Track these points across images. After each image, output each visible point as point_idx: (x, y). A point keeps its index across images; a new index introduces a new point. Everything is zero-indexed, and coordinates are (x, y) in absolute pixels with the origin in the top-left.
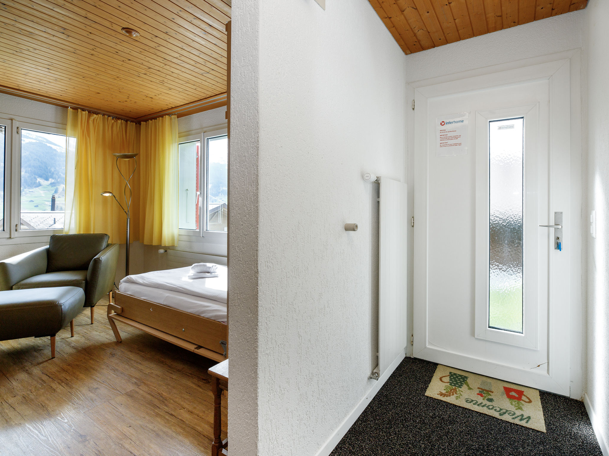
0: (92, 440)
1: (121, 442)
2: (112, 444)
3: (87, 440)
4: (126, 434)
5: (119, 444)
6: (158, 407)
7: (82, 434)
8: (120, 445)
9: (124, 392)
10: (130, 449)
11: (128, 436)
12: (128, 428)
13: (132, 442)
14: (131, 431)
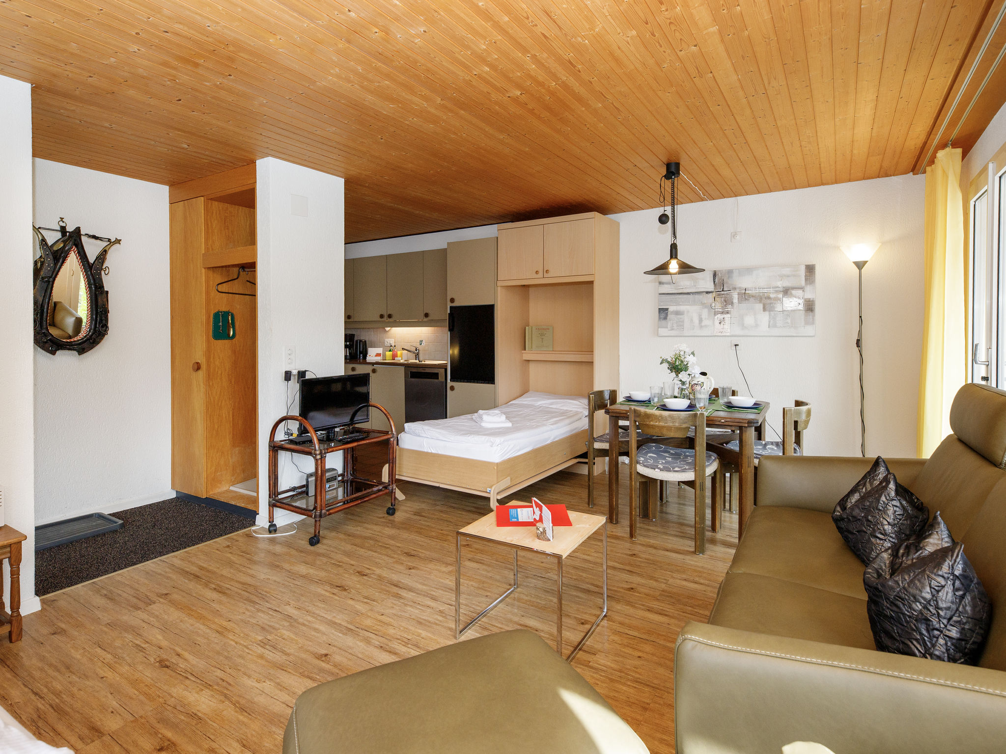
0: (153, 662)
1: (116, 660)
2: (127, 658)
3: (158, 662)
4: (109, 669)
5: (119, 658)
6: (53, 707)
7: (166, 669)
8: (117, 657)
9: (107, 739)
10: (105, 653)
11: (106, 666)
12: (105, 675)
13: (103, 661)
14: (101, 672)
